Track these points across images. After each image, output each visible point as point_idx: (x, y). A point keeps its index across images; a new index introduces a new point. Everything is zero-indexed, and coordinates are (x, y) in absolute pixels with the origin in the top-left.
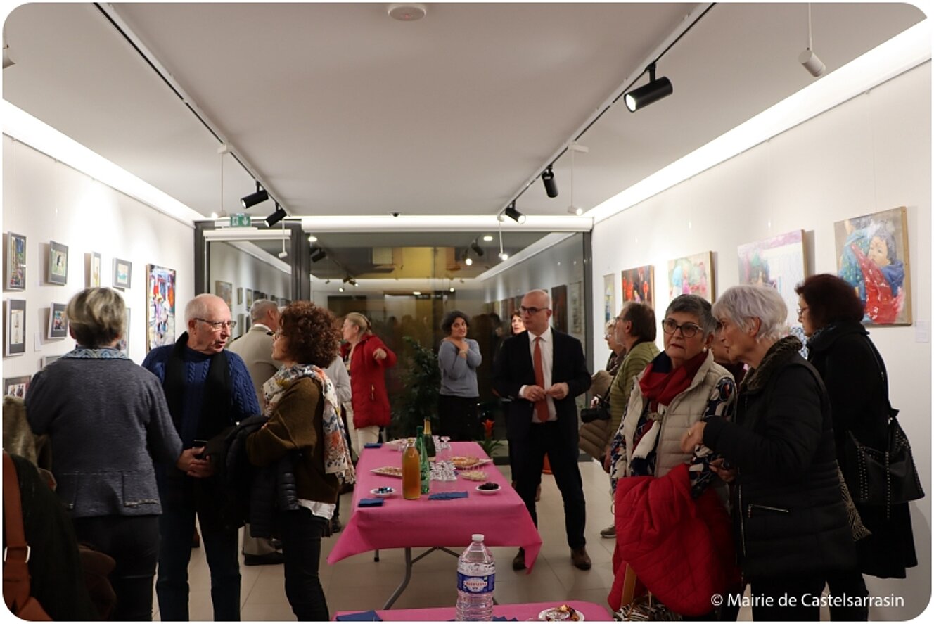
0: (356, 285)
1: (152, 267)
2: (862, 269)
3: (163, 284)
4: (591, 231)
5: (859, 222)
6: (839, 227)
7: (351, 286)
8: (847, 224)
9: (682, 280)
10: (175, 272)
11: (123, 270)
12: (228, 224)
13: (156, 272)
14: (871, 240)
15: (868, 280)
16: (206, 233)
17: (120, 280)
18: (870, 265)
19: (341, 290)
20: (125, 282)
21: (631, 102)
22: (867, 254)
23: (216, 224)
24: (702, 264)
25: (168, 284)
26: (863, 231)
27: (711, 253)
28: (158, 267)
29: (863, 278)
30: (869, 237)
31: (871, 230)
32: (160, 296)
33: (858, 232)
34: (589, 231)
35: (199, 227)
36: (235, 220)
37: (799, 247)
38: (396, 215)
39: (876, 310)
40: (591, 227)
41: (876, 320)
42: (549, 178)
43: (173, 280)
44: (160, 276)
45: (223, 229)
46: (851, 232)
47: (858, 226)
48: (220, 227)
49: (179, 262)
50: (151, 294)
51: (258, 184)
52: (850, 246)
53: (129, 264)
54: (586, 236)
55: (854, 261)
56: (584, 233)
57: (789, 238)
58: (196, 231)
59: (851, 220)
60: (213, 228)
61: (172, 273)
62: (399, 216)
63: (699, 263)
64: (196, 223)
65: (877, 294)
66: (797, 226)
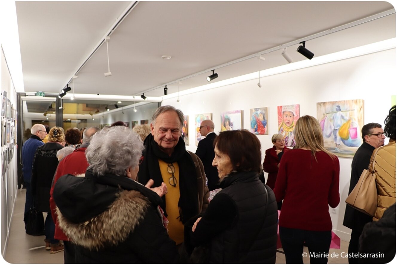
2: (257, 121)
5: (256, 110)
6: (251, 110)
8: (253, 110)
9: (200, 121)
12: (34, 94)
14: (259, 114)
15: (258, 124)
18: (259, 120)
21: (209, 79)
22: (258, 117)
24: (208, 116)
26: (257, 112)
27: (211, 114)
29: (257, 123)
30: (259, 113)
31: (259, 112)
33: (256, 112)
34: (160, 102)
36: (39, 94)
37: (240, 114)
38: (98, 95)
39: (260, 131)
41: (260, 133)
42: (166, 89)
45: (29, 96)
46: (254, 112)
47: (256, 111)
48: (28, 95)
51: (68, 85)
52: (254, 115)
54: (159, 104)
55: (255, 119)
56: (158, 103)
57: (237, 112)
58: (17, 96)
59: (255, 109)
60: (25, 96)
62: (100, 95)
63: (206, 116)
64: (18, 93)
65: (260, 127)
66: (239, 109)
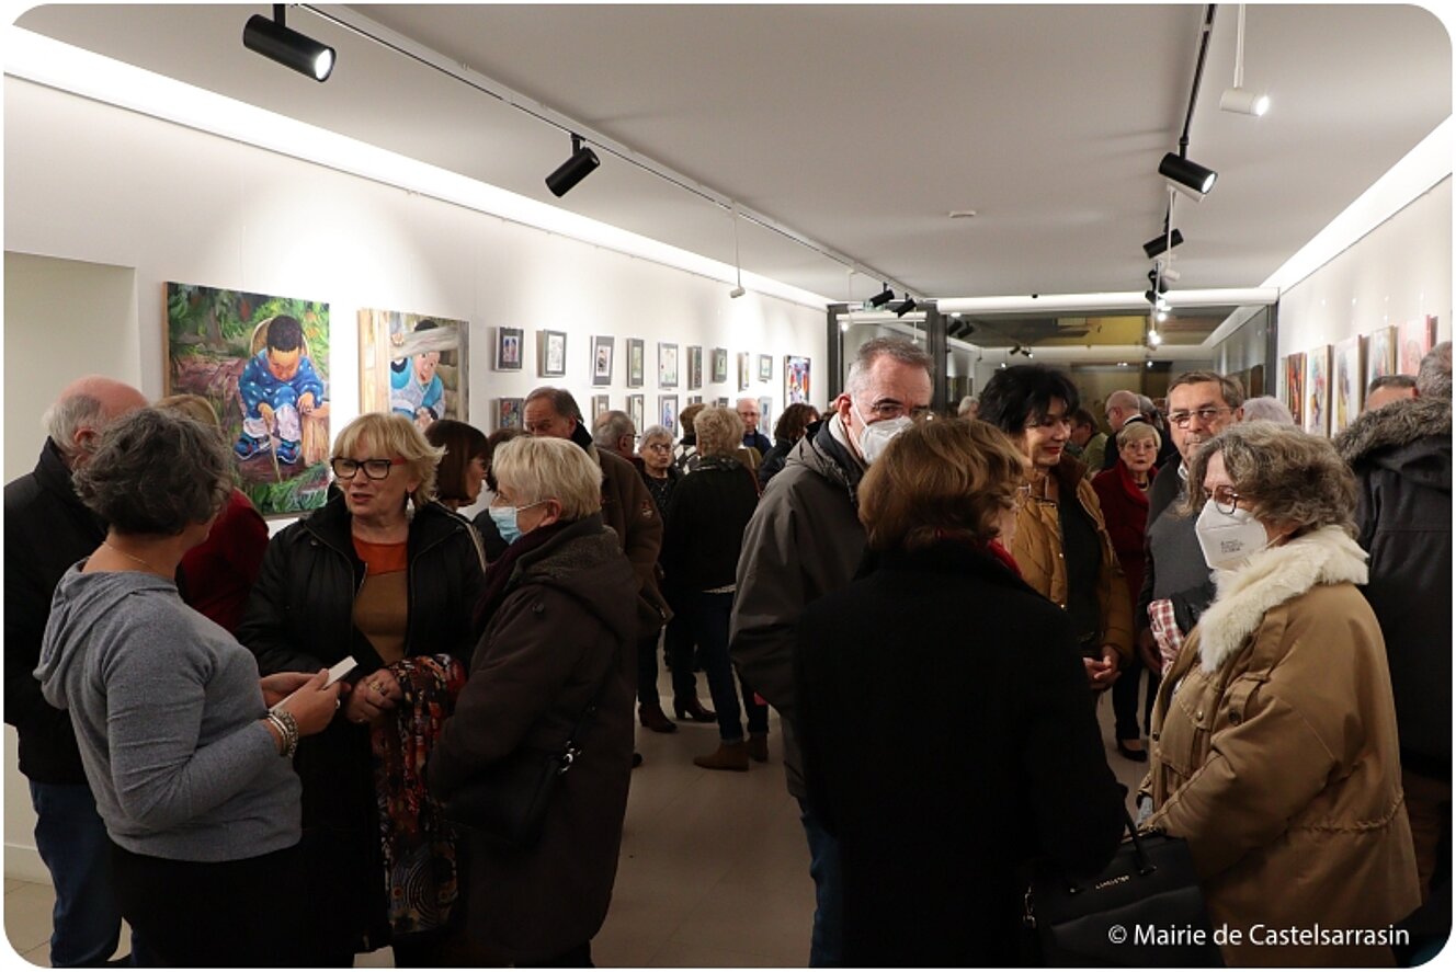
0: (1031, 356)
1: (789, 358)
3: (798, 372)
4: (1277, 303)
7: (1024, 357)
10: (809, 360)
11: (766, 363)
12: (861, 307)
13: (793, 362)
16: (839, 317)
17: (763, 373)
19: (1004, 366)
20: (767, 374)
23: (850, 308)
25: (803, 372)
28: (795, 357)
32: (795, 384)
34: (1274, 302)
35: (833, 311)
38: (1035, 296)
40: (1275, 299)
43: (808, 367)
44: (796, 365)
48: (853, 311)
49: (812, 350)
50: (788, 383)
51: (885, 285)
53: (771, 358)
54: (1272, 308)
56: (1270, 305)
58: (829, 314)
60: (847, 312)
61: (806, 361)
62: (1039, 297)
64: (829, 307)
